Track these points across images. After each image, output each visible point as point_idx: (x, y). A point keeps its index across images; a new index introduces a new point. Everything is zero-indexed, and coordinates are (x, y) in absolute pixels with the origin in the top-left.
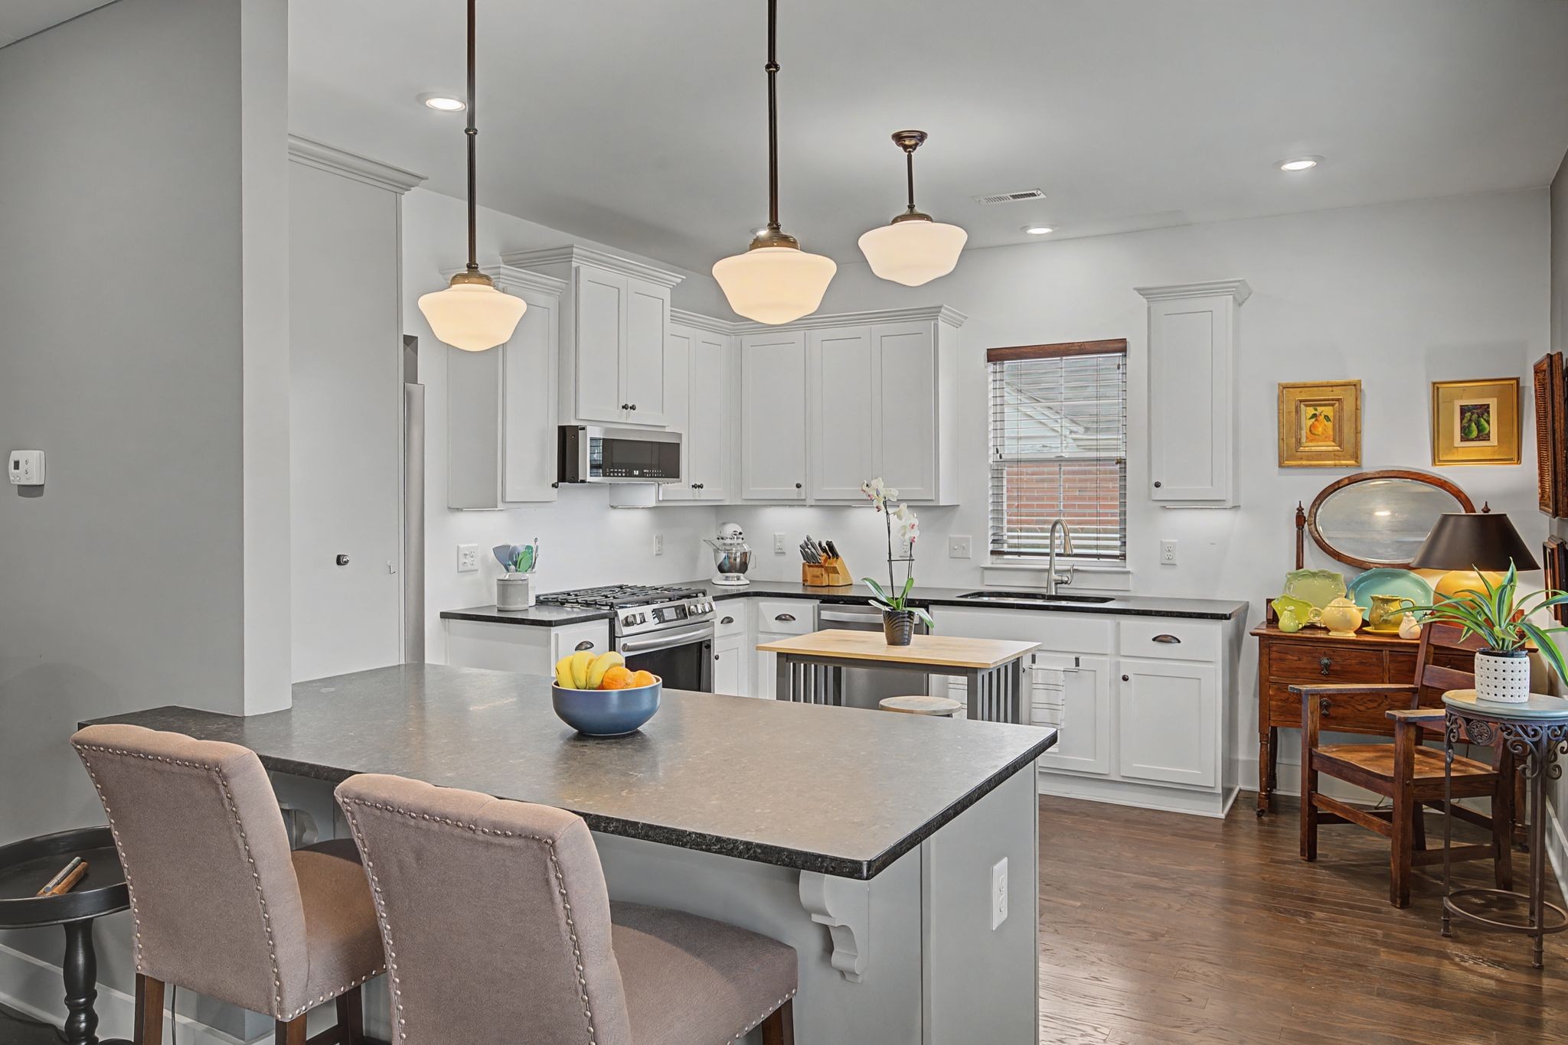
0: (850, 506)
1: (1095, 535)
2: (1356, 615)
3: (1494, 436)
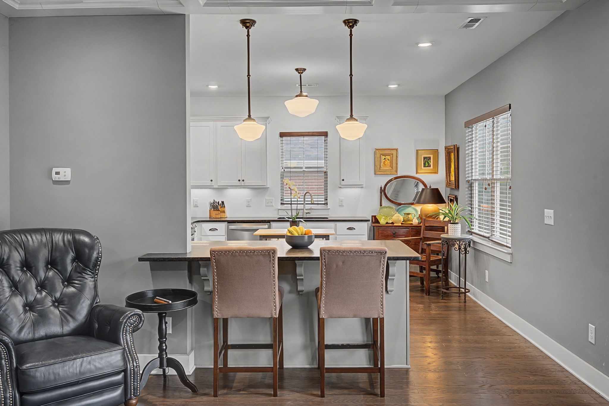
0: (227, 188)
1: (317, 197)
2: (401, 218)
3: (432, 166)
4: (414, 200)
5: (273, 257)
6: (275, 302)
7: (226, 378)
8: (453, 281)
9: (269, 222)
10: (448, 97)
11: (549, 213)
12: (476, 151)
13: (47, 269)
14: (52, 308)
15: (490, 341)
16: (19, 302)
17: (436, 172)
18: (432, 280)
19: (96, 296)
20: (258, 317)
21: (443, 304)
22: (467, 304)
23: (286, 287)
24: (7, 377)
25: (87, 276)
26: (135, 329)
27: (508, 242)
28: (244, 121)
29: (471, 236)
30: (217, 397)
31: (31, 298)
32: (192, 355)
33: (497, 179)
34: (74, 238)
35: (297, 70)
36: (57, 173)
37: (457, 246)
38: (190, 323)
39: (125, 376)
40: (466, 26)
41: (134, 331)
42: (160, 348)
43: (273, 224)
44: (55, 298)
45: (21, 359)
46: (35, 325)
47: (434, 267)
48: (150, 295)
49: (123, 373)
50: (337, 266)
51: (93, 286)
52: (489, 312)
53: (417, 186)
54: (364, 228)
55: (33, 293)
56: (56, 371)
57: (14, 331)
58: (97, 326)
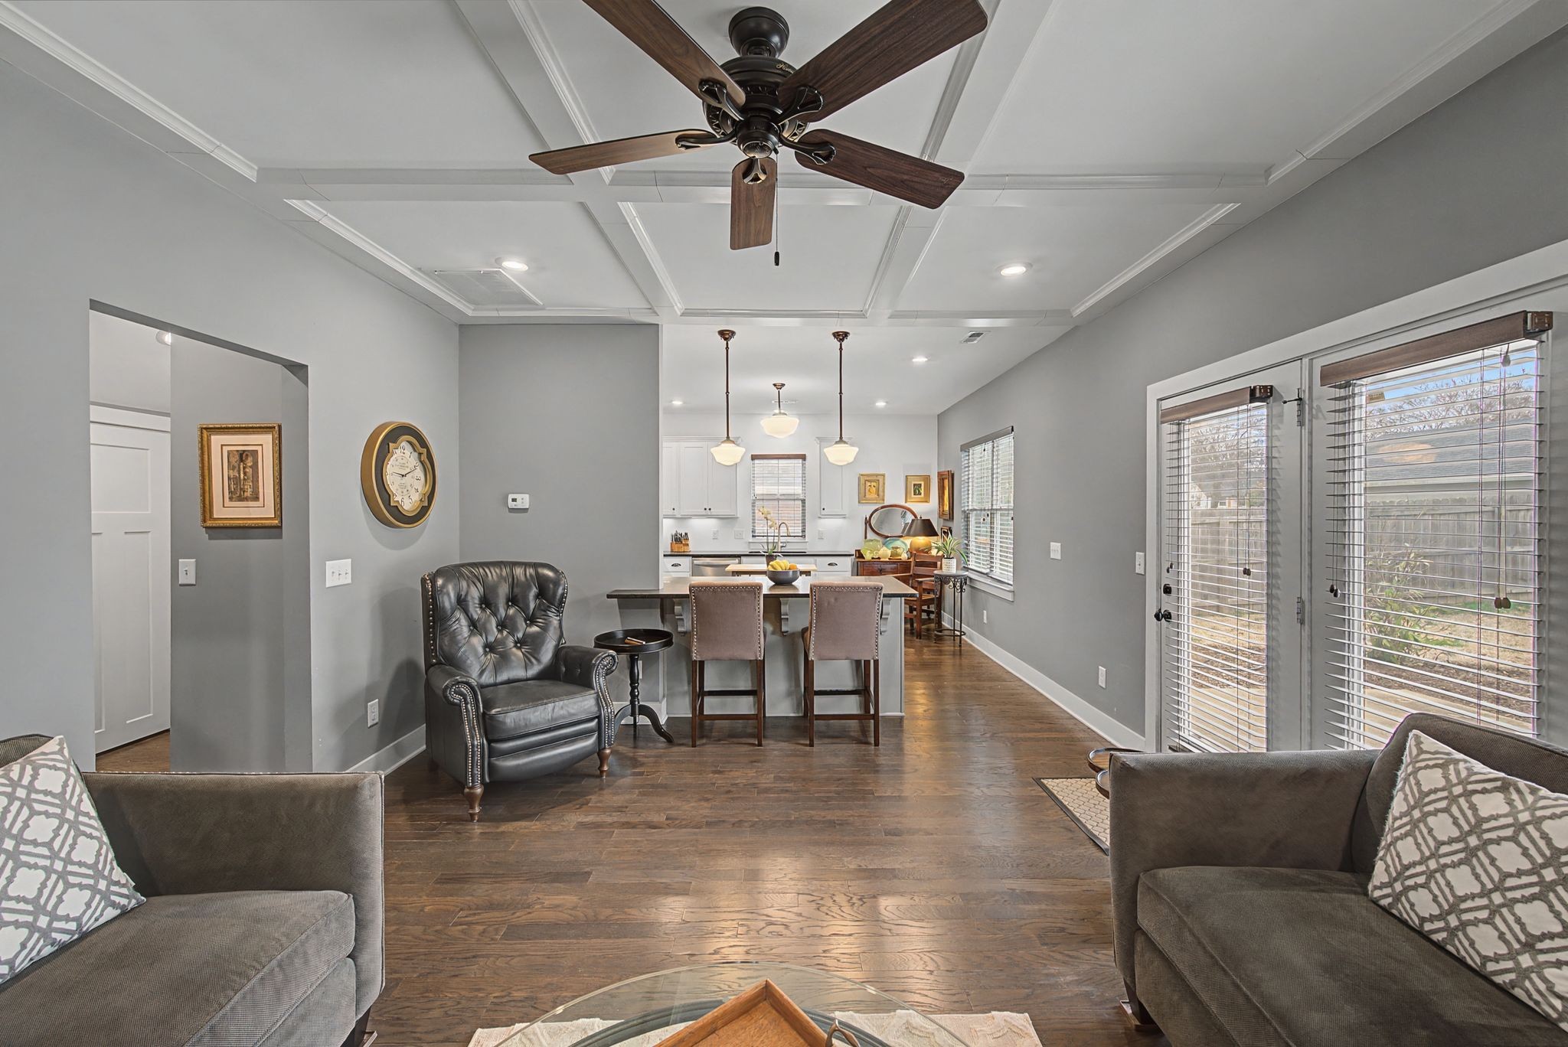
0: (692, 518)
1: (794, 528)
2: (889, 552)
3: (923, 494)
4: (903, 532)
5: (759, 593)
6: (759, 643)
7: (702, 726)
8: (946, 624)
9: (739, 556)
10: (941, 417)
11: (1056, 548)
12: (973, 478)
13: (508, 606)
14: (514, 650)
15: (990, 688)
16: (478, 642)
17: (926, 501)
18: (924, 622)
19: (561, 636)
20: (741, 660)
21: (936, 648)
22: (962, 648)
23: (770, 628)
24: (473, 722)
25: (550, 614)
26: (609, 672)
27: (1008, 576)
28: (723, 442)
29: (966, 573)
30: (695, 747)
31: (491, 639)
32: (664, 703)
33: (997, 510)
34: (537, 573)
35: (775, 385)
36: (514, 500)
37: (951, 584)
38: (662, 667)
39: (599, 723)
40: (967, 341)
41: (607, 674)
42: (632, 694)
43: (743, 558)
44: (518, 638)
45: (488, 705)
46: (497, 669)
47: (925, 608)
48: (620, 635)
49: (597, 720)
50: (829, 603)
51: (558, 626)
52: (988, 658)
53: (904, 516)
54: (847, 563)
55: (494, 634)
56: (525, 717)
57: (475, 672)
58: (564, 669)
